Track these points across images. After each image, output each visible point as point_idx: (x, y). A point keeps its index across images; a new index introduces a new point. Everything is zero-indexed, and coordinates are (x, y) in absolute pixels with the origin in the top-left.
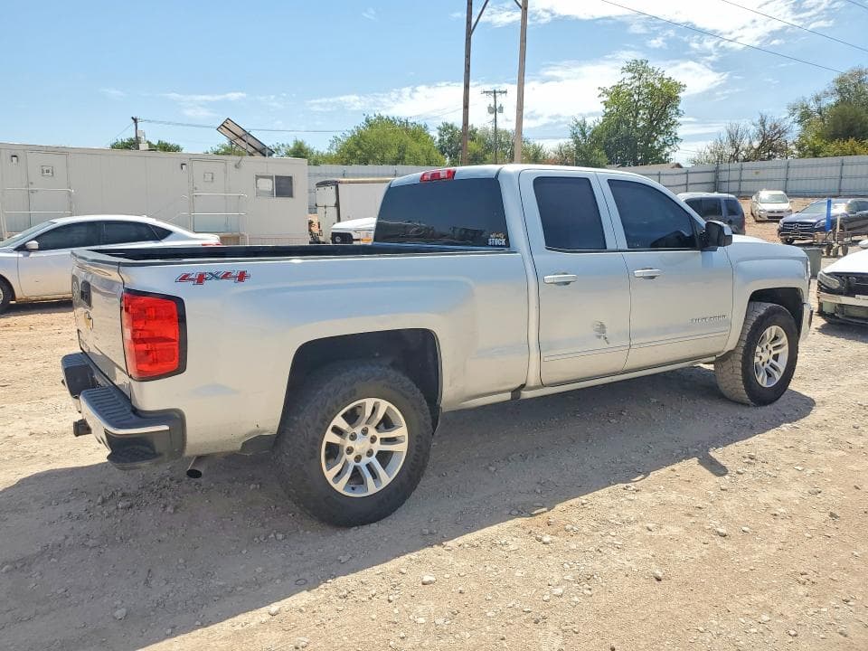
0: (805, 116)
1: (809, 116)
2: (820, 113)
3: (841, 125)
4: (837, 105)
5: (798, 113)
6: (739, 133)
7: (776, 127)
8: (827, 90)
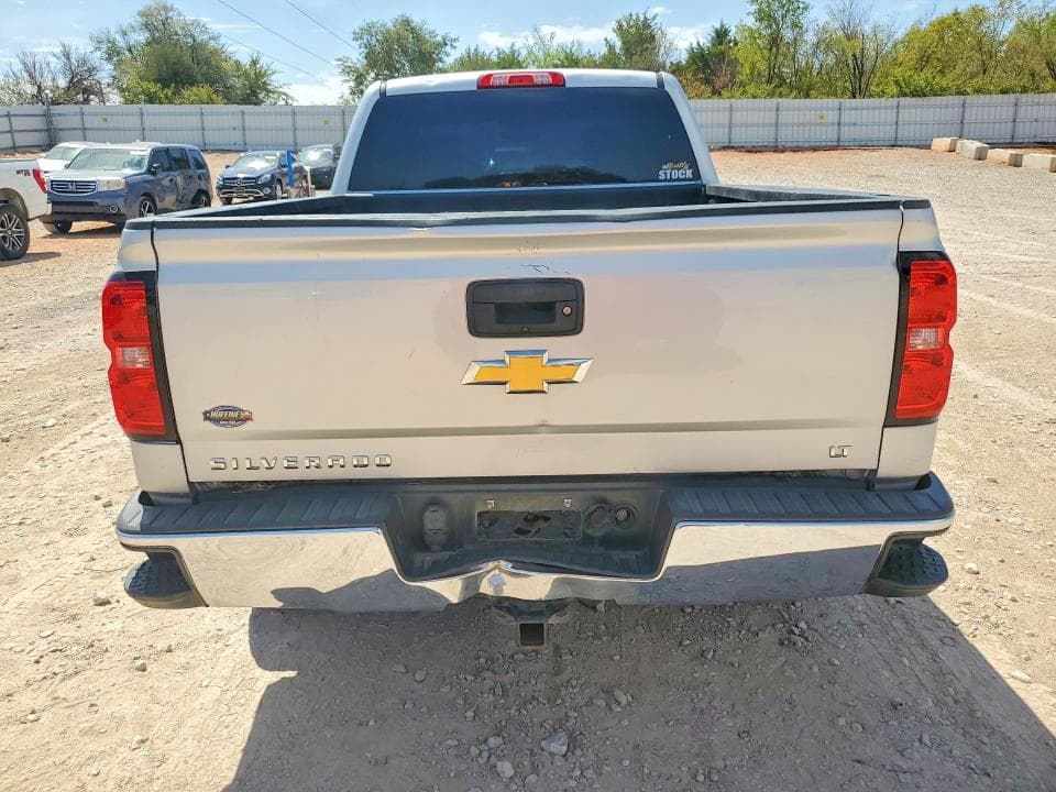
0: (113, 53)
1: (119, 53)
2: (130, 51)
3: (164, 68)
4: (148, 44)
5: (104, 48)
6: (37, 66)
7: (85, 62)
8: (133, 24)
